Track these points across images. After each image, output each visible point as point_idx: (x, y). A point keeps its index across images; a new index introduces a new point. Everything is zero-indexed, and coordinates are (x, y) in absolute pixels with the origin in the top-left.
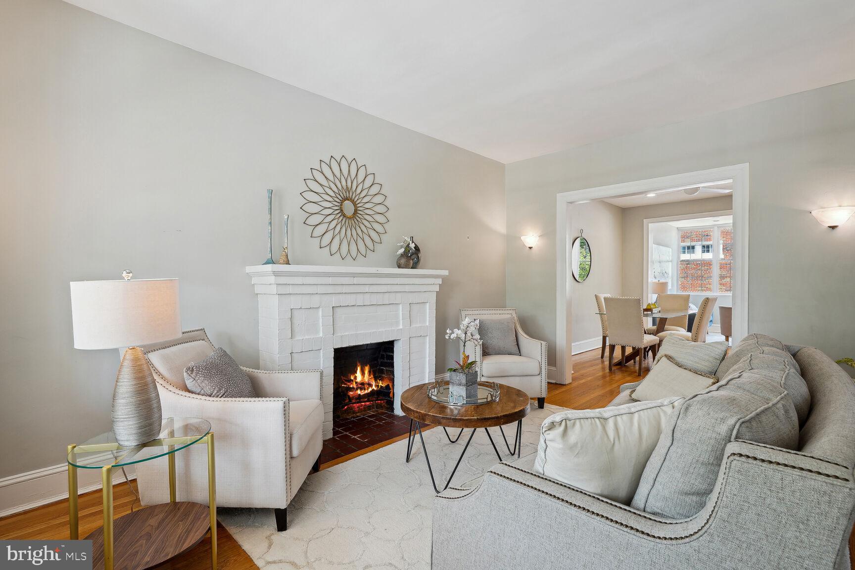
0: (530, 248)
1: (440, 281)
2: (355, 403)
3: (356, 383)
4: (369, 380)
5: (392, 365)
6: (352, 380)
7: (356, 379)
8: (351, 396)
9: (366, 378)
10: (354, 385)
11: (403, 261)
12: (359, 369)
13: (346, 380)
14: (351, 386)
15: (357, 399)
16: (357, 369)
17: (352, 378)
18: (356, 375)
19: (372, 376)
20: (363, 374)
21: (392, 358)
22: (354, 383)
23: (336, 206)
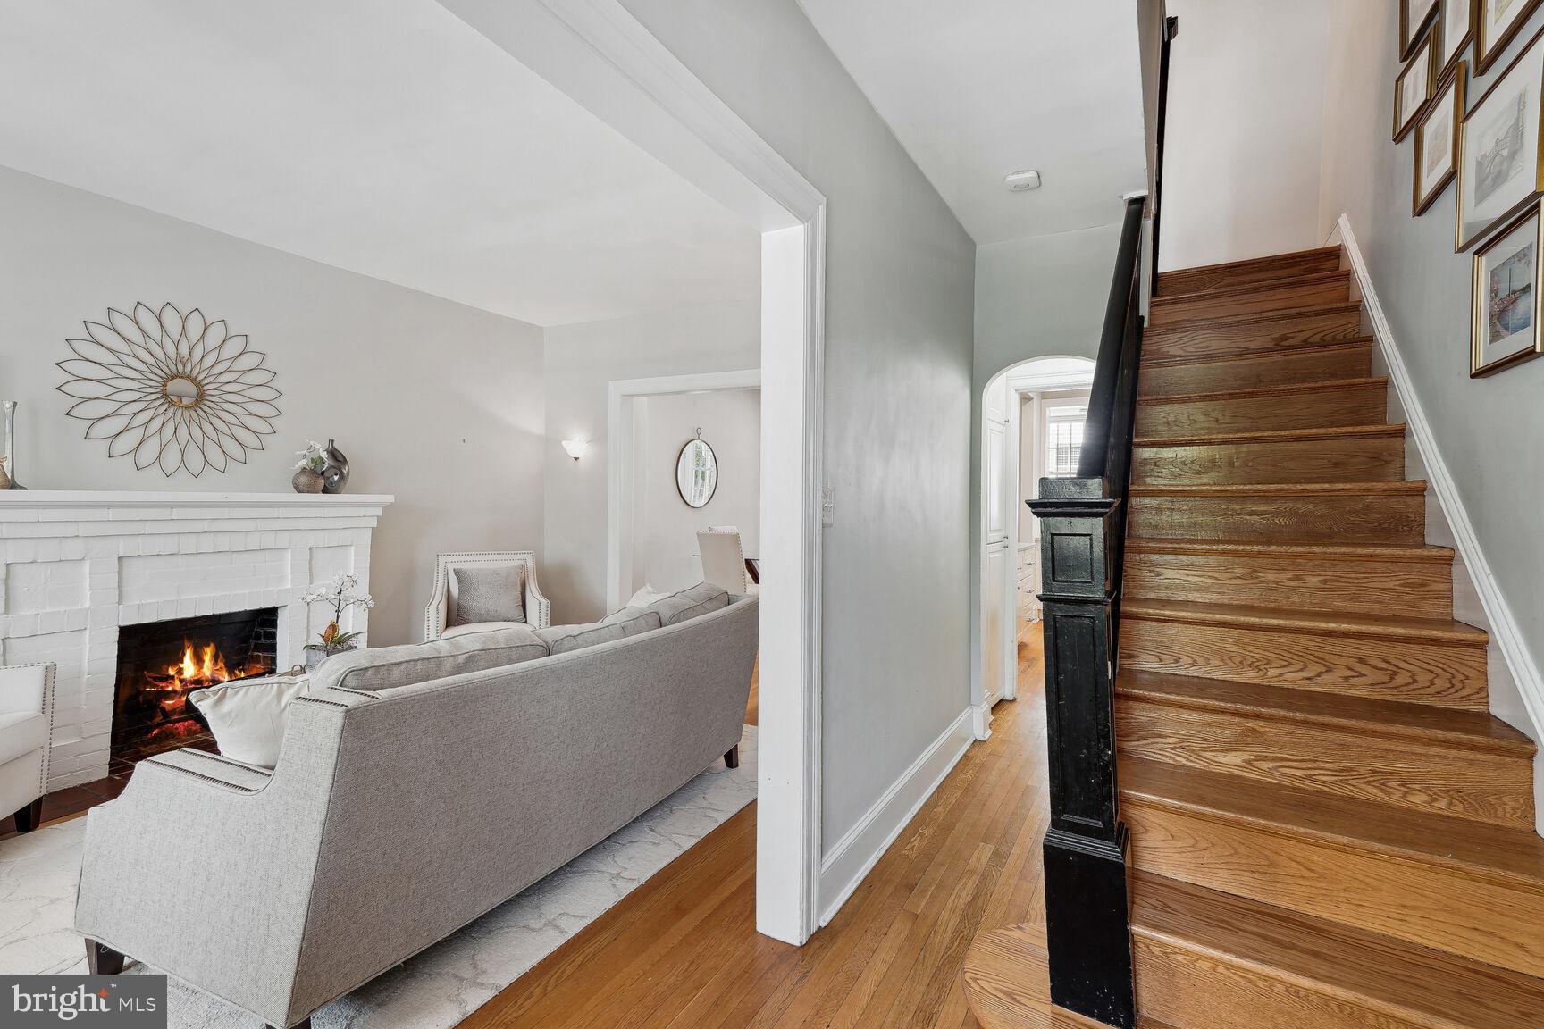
0: (576, 459)
1: (379, 512)
2: (178, 721)
3: (181, 681)
4: (213, 672)
5: (273, 648)
6: (173, 678)
7: (182, 674)
8: (168, 709)
9: (207, 669)
10: (178, 686)
11: (303, 480)
12: (189, 654)
13: (155, 679)
14: (170, 689)
15: (182, 713)
16: (184, 654)
17: (172, 672)
18: (182, 666)
19: (221, 664)
20: (199, 660)
21: (273, 636)
22: (177, 682)
23: (151, 387)
